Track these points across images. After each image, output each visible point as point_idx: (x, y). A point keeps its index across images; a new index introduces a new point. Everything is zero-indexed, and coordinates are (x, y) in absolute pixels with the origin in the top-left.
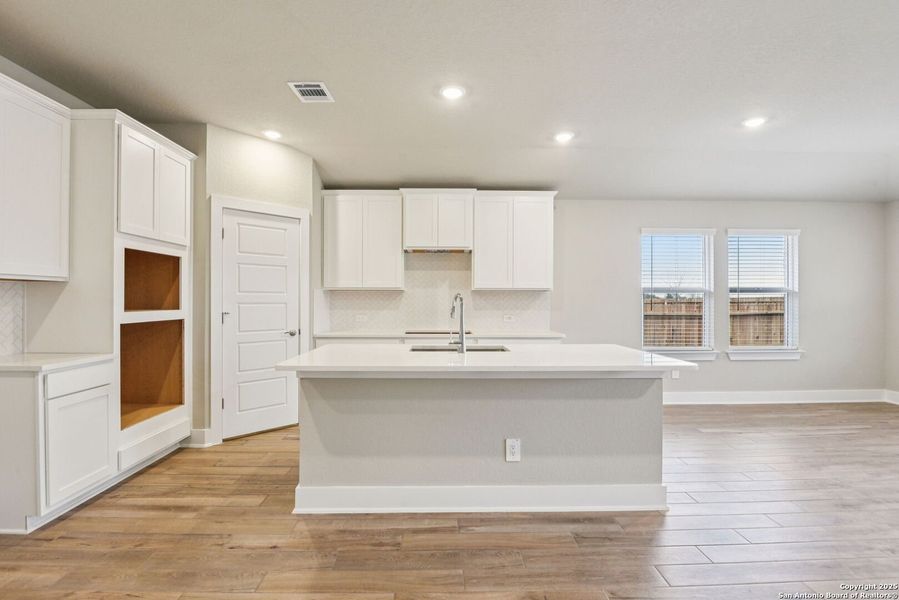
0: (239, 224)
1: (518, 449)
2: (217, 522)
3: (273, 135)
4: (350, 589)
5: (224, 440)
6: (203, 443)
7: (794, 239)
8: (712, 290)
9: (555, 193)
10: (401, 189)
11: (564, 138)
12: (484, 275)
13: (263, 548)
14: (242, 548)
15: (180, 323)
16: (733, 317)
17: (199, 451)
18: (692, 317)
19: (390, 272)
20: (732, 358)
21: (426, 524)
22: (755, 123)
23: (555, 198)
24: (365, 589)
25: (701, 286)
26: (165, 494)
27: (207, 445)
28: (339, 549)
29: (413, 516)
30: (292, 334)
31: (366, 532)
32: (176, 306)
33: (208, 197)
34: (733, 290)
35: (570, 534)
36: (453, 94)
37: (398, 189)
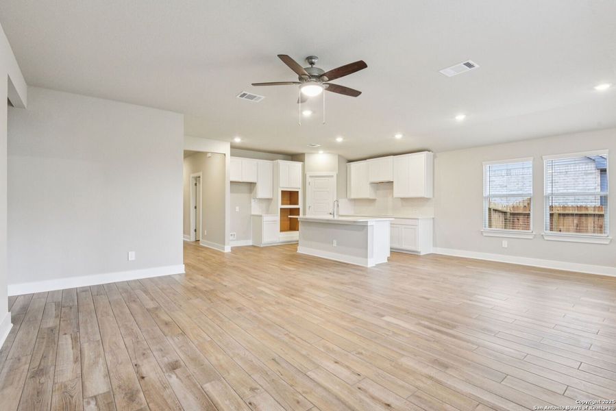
1: (336, 243)
12: (398, 192)
15: (299, 209)
18: (525, 215)
20: (546, 238)
32: (297, 204)
33: (305, 173)
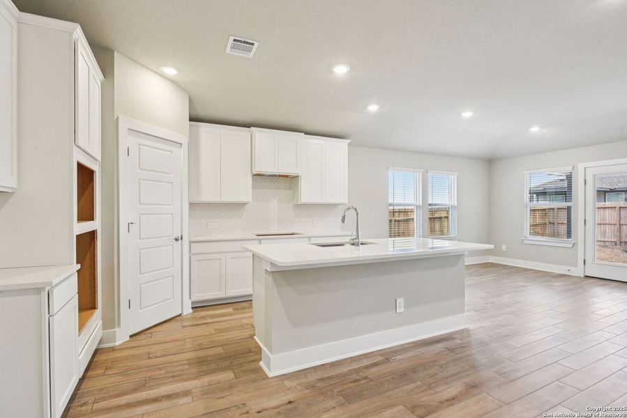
0: (139, 144)
1: (402, 305)
2: (218, 398)
3: (170, 71)
4: (375, 411)
5: (131, 336)
6: (115, 342)
7: (454, 177)
8: (421, 205)
9: (349, 141)
10: (252, 128)
11: (373, 108)
12: (307, 193)
13: (283, 405)
14: (267, 410)
15: (94, 233)
16: (430, 218)
17: (113, 349)
19: (242, 190)
21: (366, 362)
22: (467, 114)
23: (349, 144)
24: (383, 408)
25: (413, 202)
26: (135, 390)
27: (118, 343)
28: (336, 390)
29: (352, 359)
30: (177, 240)
31: (338, 376)
32: (91, 218)
33: (116, 118)
34: (430, 205)
35: (443, 349)
36: (341, 70)
37: (250, 127)
